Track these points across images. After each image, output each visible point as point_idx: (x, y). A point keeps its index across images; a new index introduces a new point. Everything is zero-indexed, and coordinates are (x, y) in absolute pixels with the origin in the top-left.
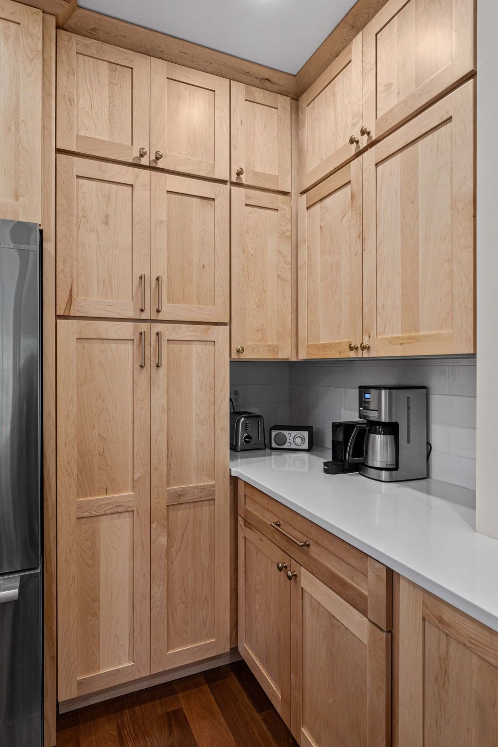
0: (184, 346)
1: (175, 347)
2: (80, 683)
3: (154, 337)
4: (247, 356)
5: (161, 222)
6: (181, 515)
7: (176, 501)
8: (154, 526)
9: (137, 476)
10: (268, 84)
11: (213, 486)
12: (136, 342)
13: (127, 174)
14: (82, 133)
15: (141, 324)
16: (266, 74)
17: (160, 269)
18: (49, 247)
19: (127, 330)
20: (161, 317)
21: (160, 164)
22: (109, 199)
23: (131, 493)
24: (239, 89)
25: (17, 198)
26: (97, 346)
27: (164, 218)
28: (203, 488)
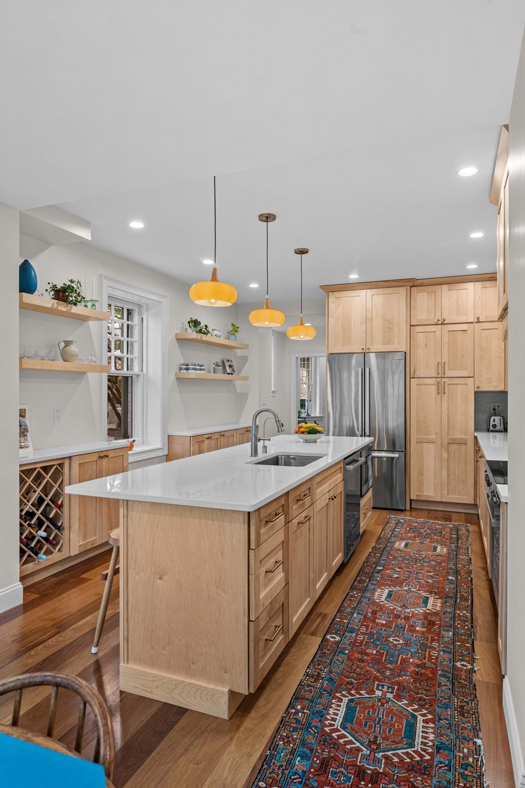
0: (455, 386)
1: (451, 387)
2: (417, 495)
3: (443, 383)
4: (481, 389)
5: (445, 342)
6: (453, 447)
7: (453, 442)
8: (443, 449)
9: (436, 431)
10: (492, 279)
11: (467, 439)
12: (436, 385)
13: (433, 328)
14: (418, 318)
15: (438, 379)
16: (490, 276)
17: (445, 359)
18: (408, 357)
19: (433, 381)
20: (445, 376)
21: (445, 322)
22: (427, 337)
23: (434, 437)
24: (479, 284)
25: (399, 344)
26: (423, 386)
27: (447, 341)
28: (462, 439)
